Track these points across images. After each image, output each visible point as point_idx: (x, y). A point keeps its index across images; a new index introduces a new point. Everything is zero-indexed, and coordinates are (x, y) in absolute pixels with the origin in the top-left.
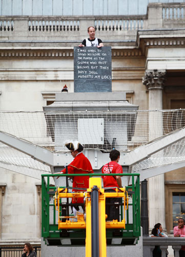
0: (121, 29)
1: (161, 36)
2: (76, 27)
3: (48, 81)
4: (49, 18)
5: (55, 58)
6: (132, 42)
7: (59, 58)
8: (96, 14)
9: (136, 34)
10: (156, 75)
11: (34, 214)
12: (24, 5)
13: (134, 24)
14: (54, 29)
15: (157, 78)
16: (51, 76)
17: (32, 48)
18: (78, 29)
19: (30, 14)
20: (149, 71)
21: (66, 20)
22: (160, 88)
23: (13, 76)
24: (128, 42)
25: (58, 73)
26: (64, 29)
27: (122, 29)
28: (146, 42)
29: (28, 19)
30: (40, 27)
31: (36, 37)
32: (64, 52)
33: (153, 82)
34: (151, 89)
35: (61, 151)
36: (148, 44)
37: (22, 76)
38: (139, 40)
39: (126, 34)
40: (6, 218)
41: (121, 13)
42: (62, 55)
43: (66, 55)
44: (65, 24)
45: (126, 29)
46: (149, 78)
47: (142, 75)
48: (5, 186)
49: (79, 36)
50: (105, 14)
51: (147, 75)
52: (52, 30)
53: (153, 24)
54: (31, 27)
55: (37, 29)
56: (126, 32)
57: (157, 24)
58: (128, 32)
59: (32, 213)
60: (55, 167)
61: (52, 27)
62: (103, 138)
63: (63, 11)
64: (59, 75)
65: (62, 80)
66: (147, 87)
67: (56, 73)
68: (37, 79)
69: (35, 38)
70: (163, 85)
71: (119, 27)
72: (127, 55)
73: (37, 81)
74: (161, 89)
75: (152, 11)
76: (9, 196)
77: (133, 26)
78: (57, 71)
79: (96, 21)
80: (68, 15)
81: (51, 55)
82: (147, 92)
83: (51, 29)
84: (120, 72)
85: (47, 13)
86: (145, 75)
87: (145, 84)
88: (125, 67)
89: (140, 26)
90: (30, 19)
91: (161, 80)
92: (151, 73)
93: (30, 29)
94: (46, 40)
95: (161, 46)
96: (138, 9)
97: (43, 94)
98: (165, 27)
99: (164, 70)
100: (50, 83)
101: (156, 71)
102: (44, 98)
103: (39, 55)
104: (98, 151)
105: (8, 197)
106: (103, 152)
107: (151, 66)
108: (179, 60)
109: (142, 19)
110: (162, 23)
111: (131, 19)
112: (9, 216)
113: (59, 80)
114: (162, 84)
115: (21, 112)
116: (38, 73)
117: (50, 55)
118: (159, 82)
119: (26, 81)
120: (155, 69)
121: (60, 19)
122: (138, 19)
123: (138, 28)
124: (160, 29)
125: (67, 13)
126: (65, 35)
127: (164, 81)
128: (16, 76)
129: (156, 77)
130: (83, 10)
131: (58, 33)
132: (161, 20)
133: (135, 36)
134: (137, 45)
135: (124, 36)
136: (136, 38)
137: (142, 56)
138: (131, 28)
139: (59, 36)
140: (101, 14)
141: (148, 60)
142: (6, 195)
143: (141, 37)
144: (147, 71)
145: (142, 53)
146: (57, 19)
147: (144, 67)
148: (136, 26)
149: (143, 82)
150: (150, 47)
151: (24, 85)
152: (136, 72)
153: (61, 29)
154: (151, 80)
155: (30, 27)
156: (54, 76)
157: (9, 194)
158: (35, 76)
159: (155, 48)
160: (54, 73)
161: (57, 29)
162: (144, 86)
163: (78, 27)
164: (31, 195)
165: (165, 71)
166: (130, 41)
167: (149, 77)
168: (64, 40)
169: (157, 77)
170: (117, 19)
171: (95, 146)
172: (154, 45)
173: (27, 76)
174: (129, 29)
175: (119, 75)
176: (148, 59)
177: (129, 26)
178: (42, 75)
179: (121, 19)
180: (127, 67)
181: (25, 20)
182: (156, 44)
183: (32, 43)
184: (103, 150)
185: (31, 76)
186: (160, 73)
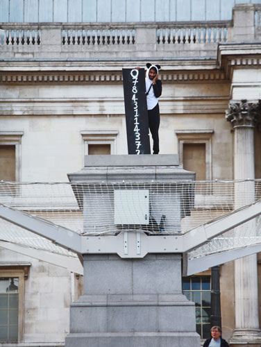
0: (194, 40)
1: (252, 52)
2: (131, 39)
3: (91, 115)
4: (91, 26)
5: (100, 83)
6: (210, 59)
7: (105, 83)
8: (160, 19)
9: (216, 49)
10: (244, 107)
12: (55, 5)
13: (213, 33)
14: (99, 42)
15: (246, 112)
16: (94, 109)
17: (67, 69)
18: (133, 41)
19: (64, 20)
20: (234, 102)
21: (116, 28)
22: (251, 126)
23: (41, 109)
24: (205, 60)
25: (104, 104)
26: (114, 42)
27: (197, 41)
28: (230, 61)
29: (61, 27)
30: (79, 38)
31: (73, 52)
32: (113, 74)
33: (240, 117)
34: (238, 128)
35: (91, 233)
36: (233, 63)
37: (52, 109)
38: (220, 57)
39: (203, 49)
40: (31, 312)
41: (195, 18)
42: (110, 79)
43: (115, 79)
44: (115, 33)
45: (202, 42)
46: (235, 112)
47: (224, 107)
48: (29, 267)
49: (135, 52)
50: (173, 20)
51: (232, 108)
52: (96, 43)
53: (241, 35)
54: (66, 39)
55: (74, 42)
56: (202, 46)
57: (247, 35)
58: (205, 46)
59: (68, 305)
60: (84, 255)
61: (96, 39)
62: (148, 216)
63: (111, 16)
64: (105, 108)
65: (110, 115)
66: (233, 124)
67: (102, 104)
68: (75, 113)
69: (71, 55)
70: (254, 122)
71: (192, 38)
72: (204, 78)
73: (74, 116)
74: (252, 128)
75: (239, 15)
76: (35, 280)
77: (212, 37)
78: (102, 101)
79: (159, 30)
80: (119, 21)
81: (95, 79)
82: (232, 132)
83: (94, 42)
84: (194, 103)
85: (88, 19)
86: (230, 106)
87: (229, 119)
88: (200, 95)
89: (222, 37)
90: (64, 27)
91: (251, 115)
92: (238, 104)
93: (64, 42)
94: (87, 56)
95: (252, 66)
96: (220, 12)
97: (83, 135)
98: (258, 39)
99: (255, 100)
100: (93, 119)
101: (244, 101)
102: (85, 140)
103: (77, 79)
104: (141, 233)
105: (33, 283)
106: (147, 234)
107: (238, 95)
109: (225, 27)
110: (253, 33)
111: (210, 27)
112: (34, 309)
113: (106, 115)
116: (76, 104)
117: (92, 79)
118: (248, 118)
119: (59, 116)
120: (244, 99)
121: (107, 27)
122: (220, 27)
123: (220, 39)
124: (251, 42)
125: (118, 18)
126: (116, 50)
127: (256, 117)
128: (45, 109)
129: (244, 110)
130: (140, 13)
131: (104, 48)
132: (253, 29)
133: (215, 51)
134: (218, 64)
135: (200, 51)
136: (216, 54)
137: (224, 79)
138: (210, 40)
139: (106, 52)
140: (167, 20)
141: (234, 86)
142: (31, 279)
143: (223, 53)
144: (231, 102)
145: (225, 75)
146: (103, 26)
147: (228, 96)
148: (217, 37)
149: (226, 117)
150: (235, 67)
151: (55, 121)
152: (216, 103)
153: (109, 42)
154: (237, 115)
155: (64, 38)
156: (98, 108)
157: (34, 278)
158: (72, 108)
159: (243, 68)
160: (98, 104)
161: (104, 42)
162: (229, 122)
163: (133, 37)
165: (258, 102)
166: (208, 58)
167: (235, 110)
168: (114, 57)
169: (247, 110)
170: (189, 27)
171: (137, 226)
172: (241, 65)
173: (59, 109)
174: (207, 41)
175: (192, 107)
176: (233, 84)
177: (207, 37)
178: (80, 108)
179: (195, 27)
180: (203, 95)
181: (57, 28)
182: (244, 63)
183: (67, 61)
184: (148, 231)
185: (66, 108)
186: (250, 104)
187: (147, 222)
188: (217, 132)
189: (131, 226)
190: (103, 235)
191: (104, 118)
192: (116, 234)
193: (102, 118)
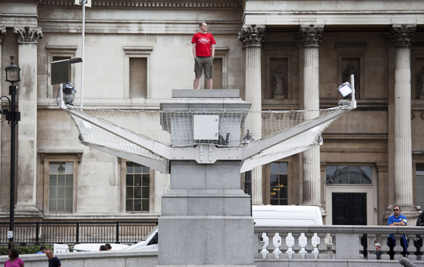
3: (131, 34)
5: (139, 8)
7: (143, 8)
10: (254, 30)
11: (114, 185)
15: (255, 35)
16: (134, 29)
20: (246, 27)
22: (259, 45)
23: (91, 28)
25: (143, 25)
33: (251, 39)
34: (249, 47)
35: (177, 145)
37: (101, 28)
40: (83, 189)
46: (246, 34)
47: (237, 29)
48: (81, 154)
51: (244, 31)
59: (112, 184)
60: (171, 161)
62: (218, 133)
64: (143, 28)
65: (147, 34)
66: (245, 44)
67: (140, 25)
68: (119, 32)
70: (261, 43)
73: (118, 34)
74: (259, 47)
76: (87, 164)
78: (141, 23)
81: (135, 5)
82: (244, 49)
84: (213, 26)
86: (242, 30)
87: (242, 39)
88: (219, 19)
91: (259, 37)
92: (249, 28)
97: (125, 50)
100: (133, 37)
101: (254, 26)
102: (127, 54)
103: (120, 5)
105: (85, 166)
107: (249, 21)
108: (280, 14)
112: (85, 187)
113: (144, 34)
114: (261, 41)
116: (119, 25)
117: (133, 5)
118: (257, 39)
119: (106, 34)
120: (254, 24)
127: (263, 38)
128: (95, 28)
129: (254, 33)
137: (238, 7)
141: (246, 14)
142: (83, 163)
144: (244, 26)
145: (238, 4)
147: (241, 21)
149: (239, 37)
151: (103, 38)
152: (231, 26)
154: (248, 37)
156: (138, 28)
157: (86, 162)
158: (116, 28)
160: (137, 25)
162: (241, 42)
164: (111, 164)
165: (264, 26)
167: (246, 33)
169: (256, 33)
173: (106, 28)
175: (213, 29)
176: (245, 12)
178: (124, 28)
180: (221, 19)
184: (217, 145)
185: (112, 28)
186: (259, 29)
187: (217, 138)
188: (231, 49)
189: (206, 141)
190: (185, 147)
191: (143, 37)
192: (195, 146)
193: (140, 37)
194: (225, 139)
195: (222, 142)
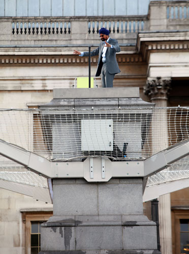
0: (118, 31)
1: (165, 39)
2: (67, 30)
3: (35, 91)
4: (35, 19)
5: (43, 64)
6: (131, 46)
7: (47, 64)
8: (89, 14)
9: (136, 37)
10: (159, 83)
11: (19, 246)
12: (6, 4)
13: (133, 25)
14: (41, 32)
15: (160, 87)
16: (38, 85)
17: (16, 53)
18: (69, 32)
19: (13, 15)
20: (151, 79)
21: (55, 21)
22: (164, 98)
24: (127, 46)
25: (47, 82)
26: (53, 32)
27: (120, 32)
28: (148, 46)
29: (11, 20)
30: (25, 29)
31: (21, 40)
32: (53, 58)
33: (156, 91)
34: (155, 100)
35: (60, 159)
36: (150, 48)
37: (4, 85)
38: (140, 43)
39: (125, 37)
41: (118, 14)
42: (51, 61)
43: (55, 61)
44: (55, 25)
45: (124, 32)
46: (152, 87)
47: (142, 84)
49: (71, 40)
50: (100, 14)
51: (149, 84)
52: (39, 33)
53: (155, 25)
54: (15, 30)
55: (21, 32)
56: (124, 35)
57: (160, 25)
58: (126, 35)
59: (16, 245)
60: (53, 180)
61: (39, 30)
62: (112, 143)
63: (51, 12)
64: (47, 85)
66: (150, 97)
67: (44, 82)
68: (22, 89)
69: (19, 42)
70: (167, 95)
71: (116, 29)
72: (126, 60)
73: (22, 91)
74: (165, 100)
75: (154, 10)
77: (132, 28)
78: (45, 80)
79: (89, 23)
80: (57, 16)
81: (39, 61)
83: (37, 32)
85: (33, 14)
86: (147, 83)
89: (140, 28)
90: (15, 20)
91: (165, 89)
92: (154, 81)
93: (13, 32)
94: (32, 43)
95: (165, 51)
96: (138, 9)
97: (29, 107)
98: (169, 29)
99: (168, 77)
100: (37, 93)
101: (159, 78)
102: (31, 111)
103: (24, 62)
106: (111, 160)
107: (154, 73)
108: (186, 66)
109: (142, 20)
110: (166, 24)
111: (130, 20)
113: (48, 90)
114: (167, 94)
115: (11, 110)
116: (23, 81)
117: (36, 61)
118: (162, 91)
119: (9, 91)
120: (159, 75)
121: (48, 20)
122: (139, 20)
123: (138, 30)
124: (164, 31)
125: (57, 13)
126: (55, 39)
127: (169, 91)
129: (159, 85)
130: (75, 10)
131: (46, 37)
132: (165, 21)
133: (134, 39)
134: (137, 49)
135: (122, 39)
136: (135, 41)
137: (143, 61)
138: (130, 30)
139: (47, 40)
140: (95, 14)
141: (151, 67)
143: (142, 39)
144: (149, 79)
145: (143, 59)
146: (45, 19)
147: (146, 75)
148: (136, 28)
149: (144, 91)
150: (152, 51)
151: (7, 95)
152: (136, 81)
153: (49, 32)
154: (153, 90)
155: (13, 29)
156: (41, 85)
158: (20, 85)
159: (158, 52)
160: (41, 82)
161: (45, 32)
162: (146, 96)
163: (69, 29)
164: (15, 224)
165: (170, 79)
166: (129, 45)
167: (152, 86)
168: (54, 43)
169: (161, 86)
170: (114, 21)
172: (157, 49)
173: (10, 85)
174: (128, 32)
176: (150, 65)
177: (128, 28)
178: (27, 85)
179: (118, 21)
181: (8, 21)
182: (159, 48)
183: (16, 47)
184: (112, 157)
185: (16, 85)
186: (164, 81)
187: (111, 149)
189: (97, 153)
190: (71, 161)
191: (47, 93)
192: (83, 160)
193: (45, 93)
194: (122, 150)
195: (118, 154)
